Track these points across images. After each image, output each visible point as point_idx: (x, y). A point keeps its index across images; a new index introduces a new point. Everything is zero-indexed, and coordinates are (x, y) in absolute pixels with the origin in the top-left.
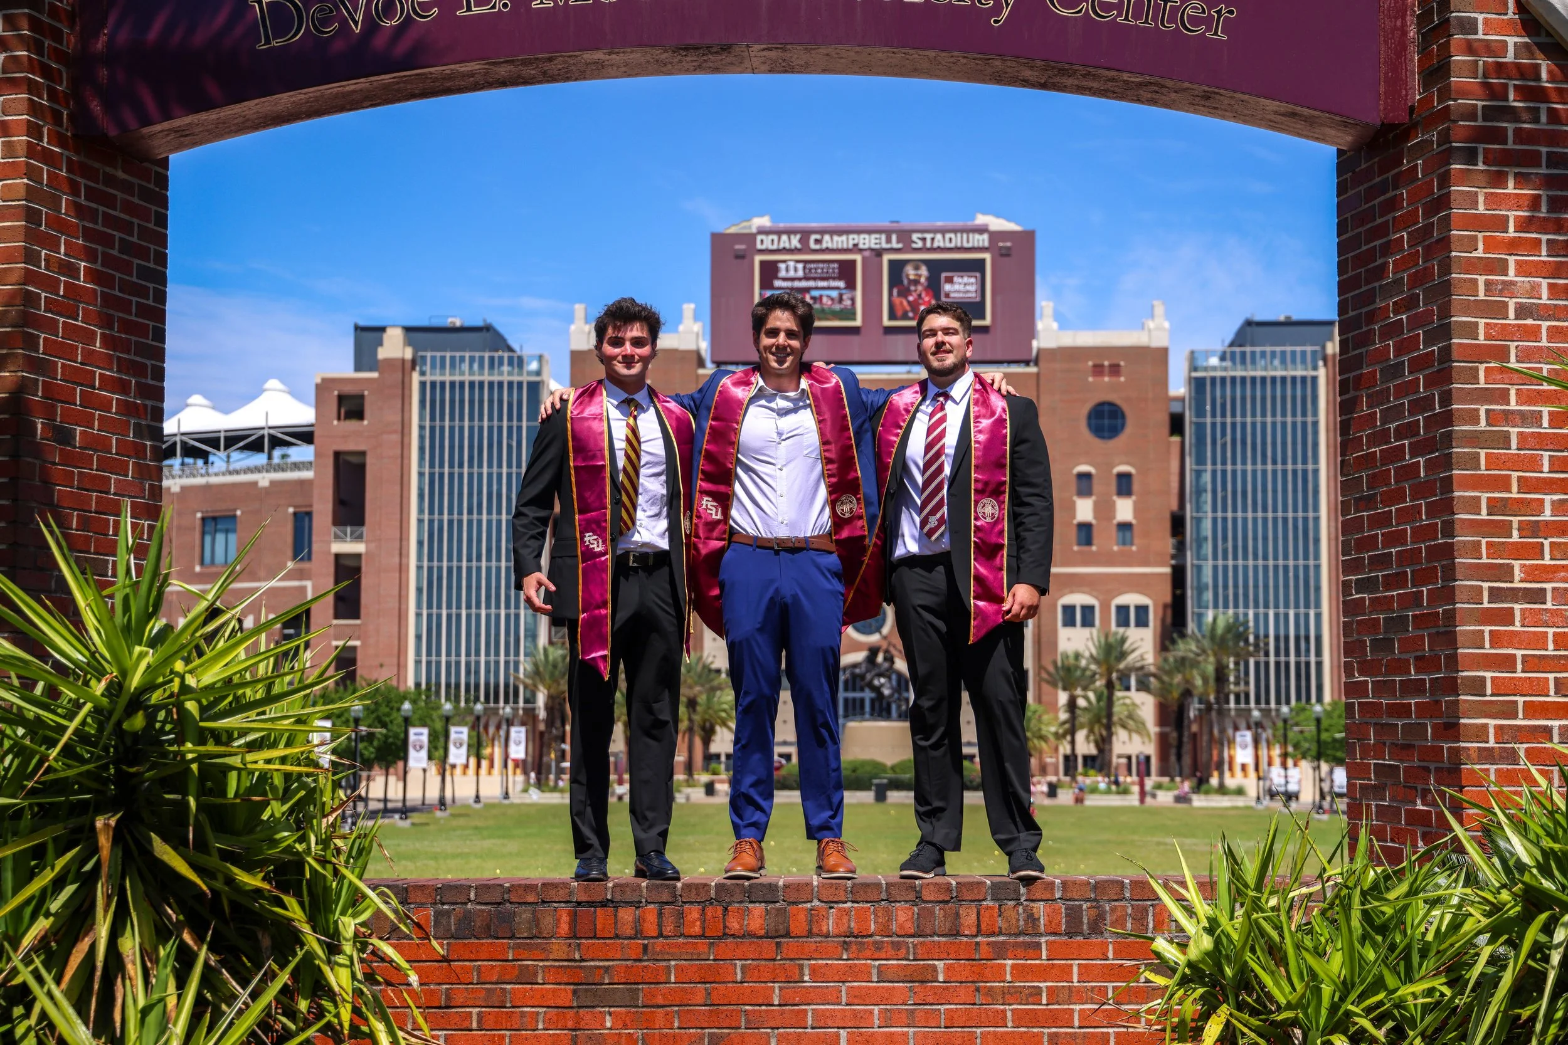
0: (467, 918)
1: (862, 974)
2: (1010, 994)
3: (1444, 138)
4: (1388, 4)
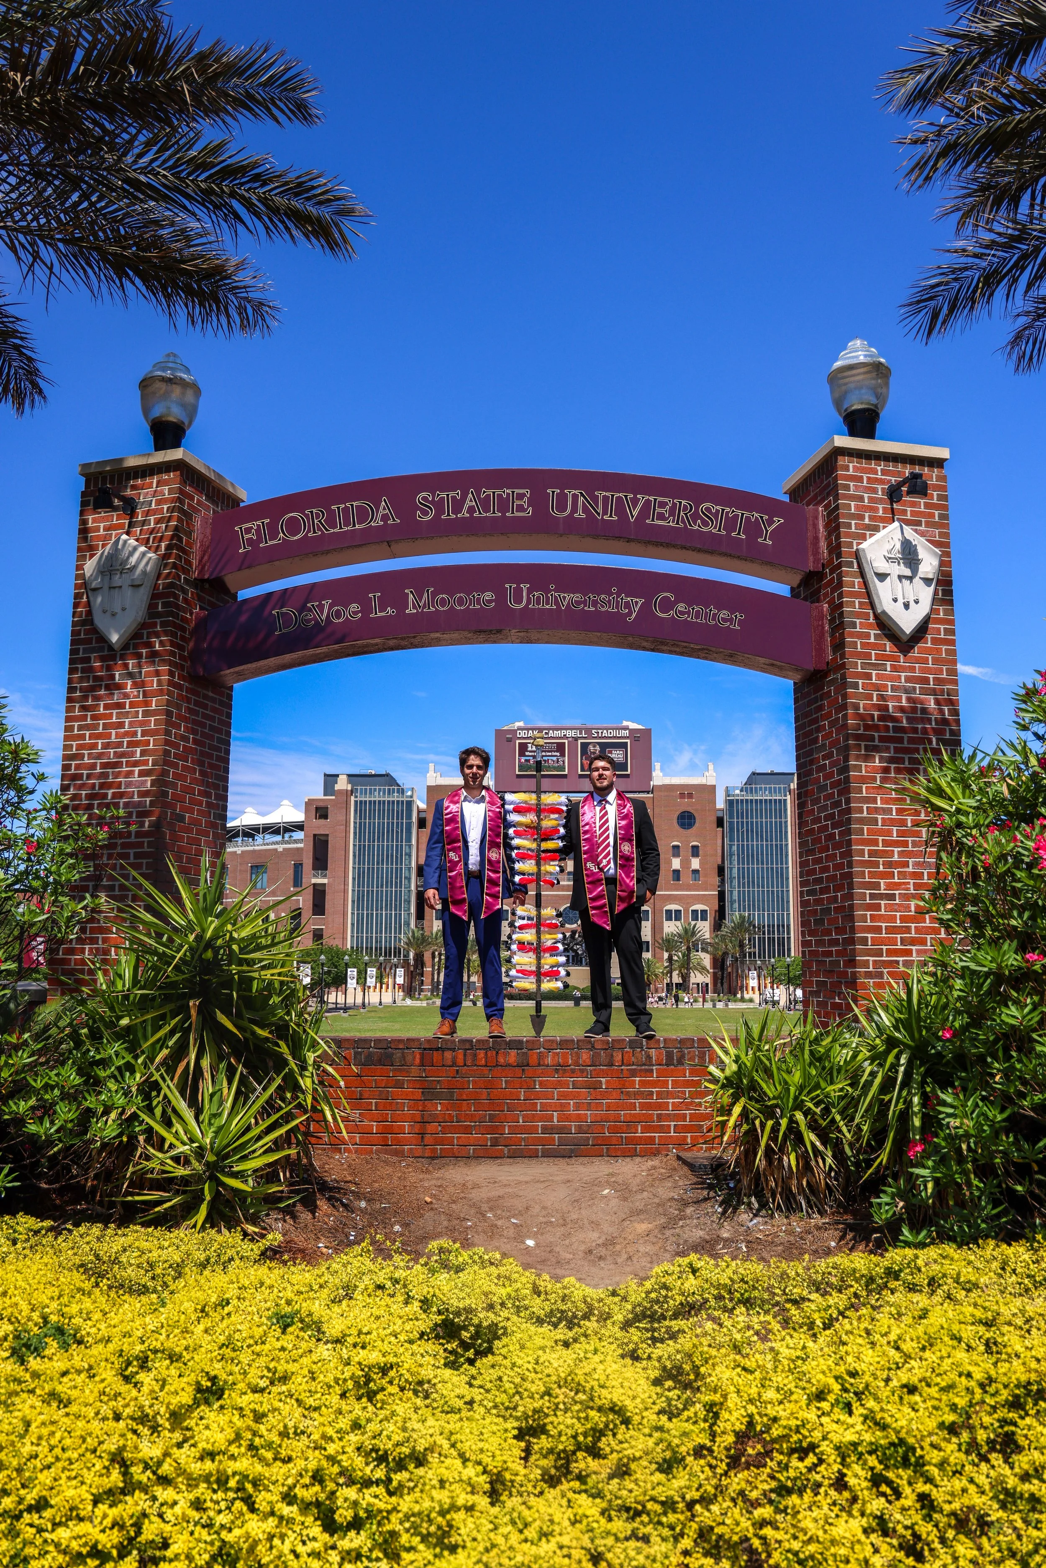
1: (566, 1085)
2: (638, 1094)
3: (844, 677)
4: (815, 613)
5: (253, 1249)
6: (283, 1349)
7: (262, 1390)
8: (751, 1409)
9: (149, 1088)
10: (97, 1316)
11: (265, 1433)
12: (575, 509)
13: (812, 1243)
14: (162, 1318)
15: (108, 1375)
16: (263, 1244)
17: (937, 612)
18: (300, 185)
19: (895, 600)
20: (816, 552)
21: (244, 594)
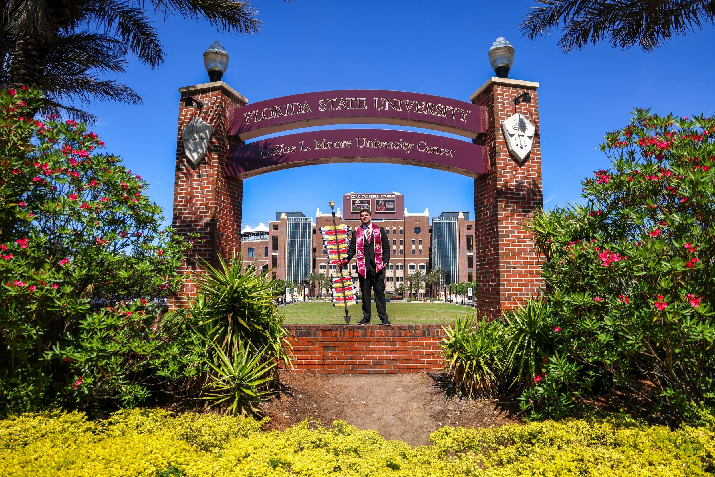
0: (301, 333)
1: (382, 344)
2: (411, 348)
3: (496, 177)
4: (484, 150)
5: (258, 424)
9: (211, 351)
10: (192, 463)
12: (385, 107)
13: (486, 412)
14: (221, 462)
16: (263, 422)
17: (533, 150)
19: (517, 145)
20: (484, 125)
21: (247, 142)
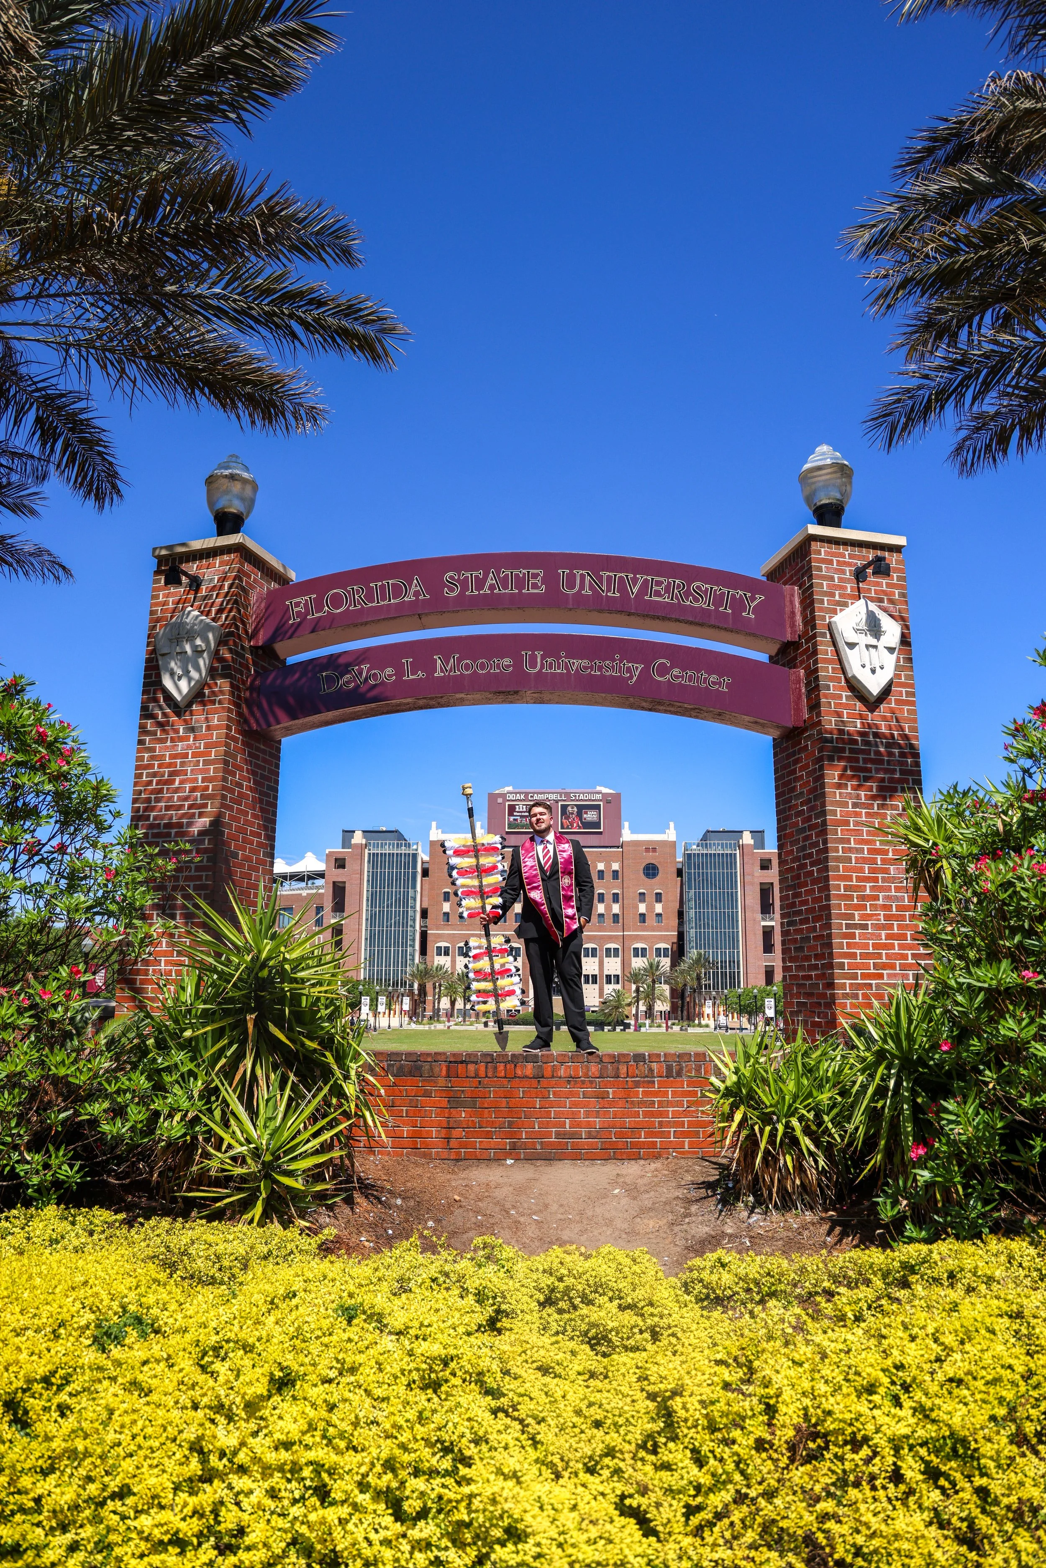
0: (401, 1067)
1: (576, 1094)
2: (641, 1104)
3: (820, 733)
4: (793, 678)
5: (311, 1244)
6: (350, 1340)
7: (330, 1381)
8: (807, 1402)
9: (210, 1093)
10: (173, 1306)
11: (338, 1423)
12: (582, 586)
13: (809, 1238)
14: (234, 1310)
15: (186, 1364)
16: (321, 1237)
17: (899, 676)
18: (350, 307)
19: (863, 666)
20: (793, 625)
21: (291, 660)
